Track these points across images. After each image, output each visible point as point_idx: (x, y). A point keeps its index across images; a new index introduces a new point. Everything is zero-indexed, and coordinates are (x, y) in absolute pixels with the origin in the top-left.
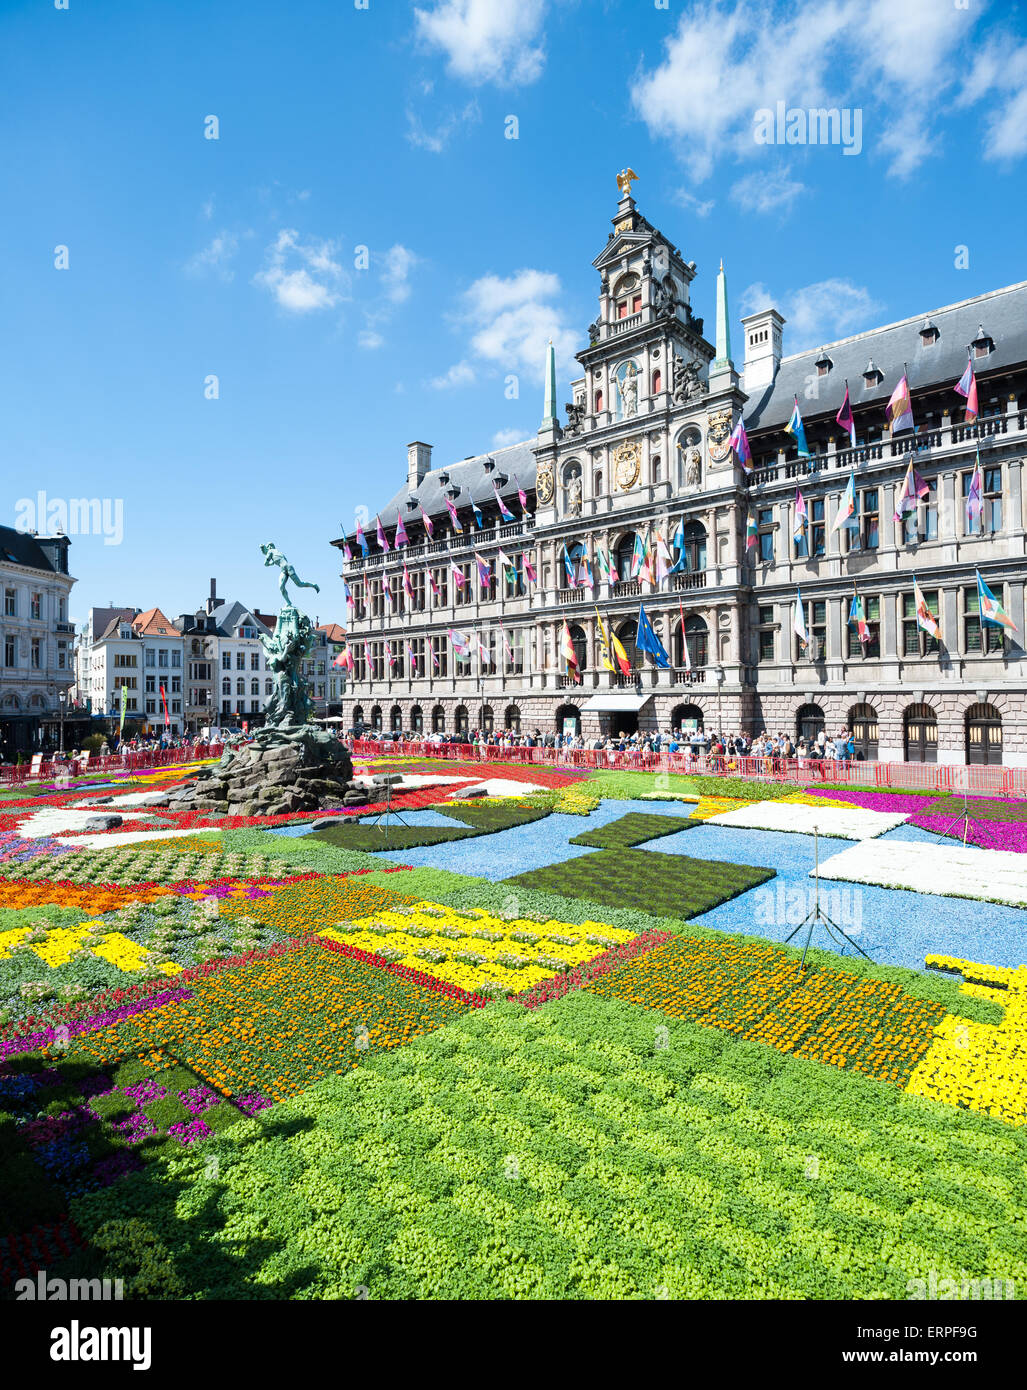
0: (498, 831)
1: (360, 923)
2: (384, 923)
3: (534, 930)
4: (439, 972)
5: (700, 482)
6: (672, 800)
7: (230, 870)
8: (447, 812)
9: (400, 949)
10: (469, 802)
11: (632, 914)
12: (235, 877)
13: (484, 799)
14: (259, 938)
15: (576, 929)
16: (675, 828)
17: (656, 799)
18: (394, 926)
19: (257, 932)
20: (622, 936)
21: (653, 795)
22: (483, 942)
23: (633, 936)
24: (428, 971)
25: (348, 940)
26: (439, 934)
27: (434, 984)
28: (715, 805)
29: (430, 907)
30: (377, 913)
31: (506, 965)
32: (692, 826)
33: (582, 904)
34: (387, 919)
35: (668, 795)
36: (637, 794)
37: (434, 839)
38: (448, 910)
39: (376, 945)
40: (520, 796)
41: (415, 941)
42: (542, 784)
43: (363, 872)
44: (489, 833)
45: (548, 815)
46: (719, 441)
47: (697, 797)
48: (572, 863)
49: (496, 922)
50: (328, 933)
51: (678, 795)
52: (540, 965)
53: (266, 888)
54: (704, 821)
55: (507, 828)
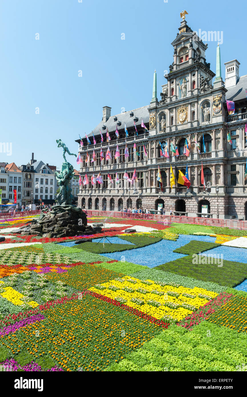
0: (145, 246)
1: (104, 285)
2: (114, 285)
3: (176, 291)
4: (144, 309)
5: (209, 120)
6: (205, 235)
7: (49, 261)
8: (124, 238)
9: (124, 298)
10: (130, 234)
11: (213, 285)
12: (51, 263)
13: (135, 233)
14: (66, 291)
15: (192, 291)
16: (212, 247)
17: (199, 235)
18: (119, 287)
19: (65, 288)
20: (212, 295)
21: (198, 233)
22: (156, 296)
23: (217, 294)
24: (138, 309)
25: (102, 293)
26: (137, 291)
27: (143, 315)
28: (223, 238)
29: (130, 279)
30: (110, 281)
31: (169, 307)
32: (218, 246)
33: (190, 279)
34: (115, 283)
35: (204, 234)
36: (191, 233)
37: (122, 249)
38: (137, 280)
39: (114, 296)
40: (148, 232)
41: (129, 294)
42: (154, 228)
43: (99, 262)
44: (141, 247)
45: (161, 240)
46: (217, 106)
47: (215, 235)
48: (178, 261)
49: (159, 286)
50: (92, 289)
51: (208, 234)
52: (184, 308)
53: (64, 268)
54: (222, 244)
55: (148, 245)
